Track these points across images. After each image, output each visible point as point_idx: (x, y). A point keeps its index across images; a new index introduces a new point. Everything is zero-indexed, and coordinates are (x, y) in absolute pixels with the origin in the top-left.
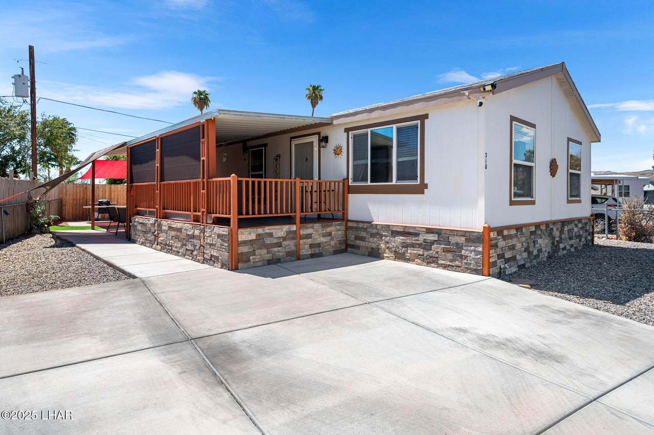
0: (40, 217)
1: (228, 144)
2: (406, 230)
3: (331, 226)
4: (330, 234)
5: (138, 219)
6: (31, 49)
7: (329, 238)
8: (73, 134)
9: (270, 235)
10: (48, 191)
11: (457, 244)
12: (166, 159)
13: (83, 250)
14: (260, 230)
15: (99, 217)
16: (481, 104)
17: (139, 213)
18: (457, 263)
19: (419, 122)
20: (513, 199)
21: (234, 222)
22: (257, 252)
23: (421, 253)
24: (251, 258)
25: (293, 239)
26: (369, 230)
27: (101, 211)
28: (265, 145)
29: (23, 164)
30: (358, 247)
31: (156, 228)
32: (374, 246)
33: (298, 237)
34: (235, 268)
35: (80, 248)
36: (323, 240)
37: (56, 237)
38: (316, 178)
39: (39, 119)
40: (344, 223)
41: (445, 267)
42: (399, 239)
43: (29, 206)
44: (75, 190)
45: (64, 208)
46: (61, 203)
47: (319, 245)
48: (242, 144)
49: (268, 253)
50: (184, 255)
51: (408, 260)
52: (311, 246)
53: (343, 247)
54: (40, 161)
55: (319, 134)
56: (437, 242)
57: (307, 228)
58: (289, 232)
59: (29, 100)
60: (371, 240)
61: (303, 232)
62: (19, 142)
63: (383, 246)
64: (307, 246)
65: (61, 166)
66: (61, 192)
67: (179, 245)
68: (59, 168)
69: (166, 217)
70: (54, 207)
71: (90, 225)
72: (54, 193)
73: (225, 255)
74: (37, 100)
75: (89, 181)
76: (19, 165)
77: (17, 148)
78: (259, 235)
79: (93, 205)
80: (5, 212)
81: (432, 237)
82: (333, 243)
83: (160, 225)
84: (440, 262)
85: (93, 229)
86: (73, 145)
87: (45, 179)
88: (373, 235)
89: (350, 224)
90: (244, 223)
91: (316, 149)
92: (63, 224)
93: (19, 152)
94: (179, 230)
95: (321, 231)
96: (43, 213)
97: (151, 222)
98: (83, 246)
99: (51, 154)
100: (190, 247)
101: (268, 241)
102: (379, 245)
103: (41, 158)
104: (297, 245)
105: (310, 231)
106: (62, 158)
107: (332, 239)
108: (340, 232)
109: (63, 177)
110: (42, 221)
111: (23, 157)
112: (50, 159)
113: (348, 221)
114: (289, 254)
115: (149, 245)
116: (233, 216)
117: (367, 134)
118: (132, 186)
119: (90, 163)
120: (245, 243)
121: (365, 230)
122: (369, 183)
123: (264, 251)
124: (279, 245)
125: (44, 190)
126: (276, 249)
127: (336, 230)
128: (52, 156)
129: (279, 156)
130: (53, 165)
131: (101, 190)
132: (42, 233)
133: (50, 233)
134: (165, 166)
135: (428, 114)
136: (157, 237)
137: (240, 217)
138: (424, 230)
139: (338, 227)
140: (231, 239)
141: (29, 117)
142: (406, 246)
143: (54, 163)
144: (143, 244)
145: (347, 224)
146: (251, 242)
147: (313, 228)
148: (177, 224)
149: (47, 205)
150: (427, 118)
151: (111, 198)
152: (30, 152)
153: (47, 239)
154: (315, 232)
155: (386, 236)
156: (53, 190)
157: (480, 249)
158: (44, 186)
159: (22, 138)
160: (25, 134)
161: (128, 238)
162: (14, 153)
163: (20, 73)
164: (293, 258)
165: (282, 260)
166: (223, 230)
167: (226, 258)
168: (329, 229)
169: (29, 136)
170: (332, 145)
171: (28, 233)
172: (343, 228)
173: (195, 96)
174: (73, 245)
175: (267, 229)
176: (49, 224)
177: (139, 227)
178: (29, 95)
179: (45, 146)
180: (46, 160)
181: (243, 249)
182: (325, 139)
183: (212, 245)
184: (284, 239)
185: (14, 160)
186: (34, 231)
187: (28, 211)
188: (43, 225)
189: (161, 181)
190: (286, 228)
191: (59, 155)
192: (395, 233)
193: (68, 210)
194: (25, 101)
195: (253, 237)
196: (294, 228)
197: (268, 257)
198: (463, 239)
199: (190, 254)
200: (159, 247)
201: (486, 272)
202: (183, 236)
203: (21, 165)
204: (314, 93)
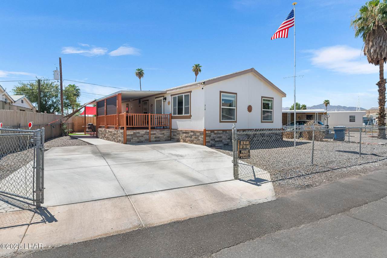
0: (65, 129)
1: (133, 100)
2: (186, 132)
3: (164, 131)
4: (163, 134)
5: (100, 129)
6: (60, 59)
7: (163, 135)
8: (79, 92)
9: (139, 133)
10: (68, 119)
11: (198, 135)
12: (108, 106)
13: (80, 140)
14: (135, 131)
15: (89, 131)
16: (203, 88)
17: (100, 127)
18: (198, 142)
19: (189, 93)
20: (221, 120)
21: (125, 128)
22: (134, 138)
23: (189, 139)
24: (132, 140)
25: (148, 135)
26: (177, 132)
27: (89, 128)
28: (148, 100)
29: (57, 108)
30: (174, 139)
31: (105, 132)
32: (178, 138)
33: (150, 134)
34: (125, 143)
35: (79, 140)
36: (160, 135)
37: (71, 136)
38: (163, 114)
39: (64, 89)
40: (170, 130)
41: (195, 143)
42: (184, 135)
43: (61, 125)
44: (79, 119)
45: (74, 127)
46: (73, 125)
47: (159, 137)
48: (138, 100)
49: (138, 139)
50: (112, 141)
51: (187, 142)
52: (155, 137)
53: (169, 139)
54: (64, 107)
55: (163, 96)
56: (193, 135)
57: (153, 131)
58: (146, 132)
59: (59, 81)
60: (177, 136)
61: (152, 132)
62: (55, 98)
63: (180, 138)
64: (154, 138)
65: (73, 108)
66: (73, 120)
67: (111, 137)
68: (72, 109)
69: (108, 128)
70: (70, 126)
71: (84, 134)
72: (70, 120)
73: (122, 139)
74: (63, 81)
75: (83, 115)
76: (55, 108)
77: (55, 101)
78: (134, 133)
79: (85, 125)
80: (53, 127)
81: (192, 134)
82: (165, 137)
83: (106, 131)
84: (194, 142)
85: (85, 134)
86: (79, 97)
87: (66, 114)
88: (178, 134)
89: (172, 130)
90: (128, 129)
91: (163, 102)
92: (74, 133)
93: (55, 103)
94: (111, 132)
95: (159, 132)
96: (66, 128)
97: (103, 130)
98: (80, 139)
99: (69, 103)
100: (114, 138)
101: (138, 135)
102: (179, 137)
103: (64, 105)
104: (150, 137)
105: (155, 132)
106: (74, 105)
107: (164, 136)
108: (168, 133)
109: (74, 113)
110: (66, 131)
111: (57, 105)
112: (68, 106)
113: (172, 129)
114: (146, 140)
115: (103, 138)
116: (125, 126)
117: (176, 97)
118: (98, 117)
119: (83, 107)
120: (129, 135)
121: (176, 132)
122: (177, 115)
123: (136, 138)
124: (143, 137)
125: (66, 118)
126: (141, 138)
127: (166, 132)
128: (69, 104)
129: (152, 105)
130: (70, 108)
131: (89, 119)
132: (66, 136)
133: (69, 136)
134: (107, 110)
135: (191, 91)
136: (105, 135)
137: (127, 126)
138: (190, 131)
139: (167, 131)
140: (124, 134)
141: (59, 87)
142: (186, 137)
143: (70, 107)
144: (101, 138)
145: (171, 130)
146: (131, 135)
147: (156, 131)
148: (110, 130)
149: (68, 125)
150: (191, 92)
151: (94, 123)
152: (60, 103)
153: (68, 137)
154: (158, 133)
155: (181, 134)
156: (70, 119)
157: (203, 137)
158: (66, 117)
159: (56, 96)
160: (58, 94)
161: (97, 137)
162: (53, 103)
163: (56, 70)
164: (148, 142)
165: (143, 142)
166: (122, 131)
167: (123, 140)
168: (163, 132)
169: (59, 95)
170: (167, 101)
171: (61, 135)
172: (169, 131)
173: (137, 71)
174: (77, 139)
175: (138, 131)
176: (69, 133)
177: (100, 132)
178: (60, 78)
179: (66, 100)
180: (67, 106)
181: (128, 137)
182: (165, 99)
183: (119, 136)
184: (144, 134)
185: (54, 106)
186: (63, 135)
187: (61, 127)
188: (66, 133)
189: (106, 115)
190: (145, 131)
191: (72, 104)
192: (184, 133)
193: (76, 128)
194: (58, 81)
195: (132, 133)
196: (148, 131)
197: (138, 140)
198: (199, 134)
199: (114, 140)
200: (106, 139)
201: (204, 144)
202: (112, 134)
203: (56, 108)
204: (197, 68)
